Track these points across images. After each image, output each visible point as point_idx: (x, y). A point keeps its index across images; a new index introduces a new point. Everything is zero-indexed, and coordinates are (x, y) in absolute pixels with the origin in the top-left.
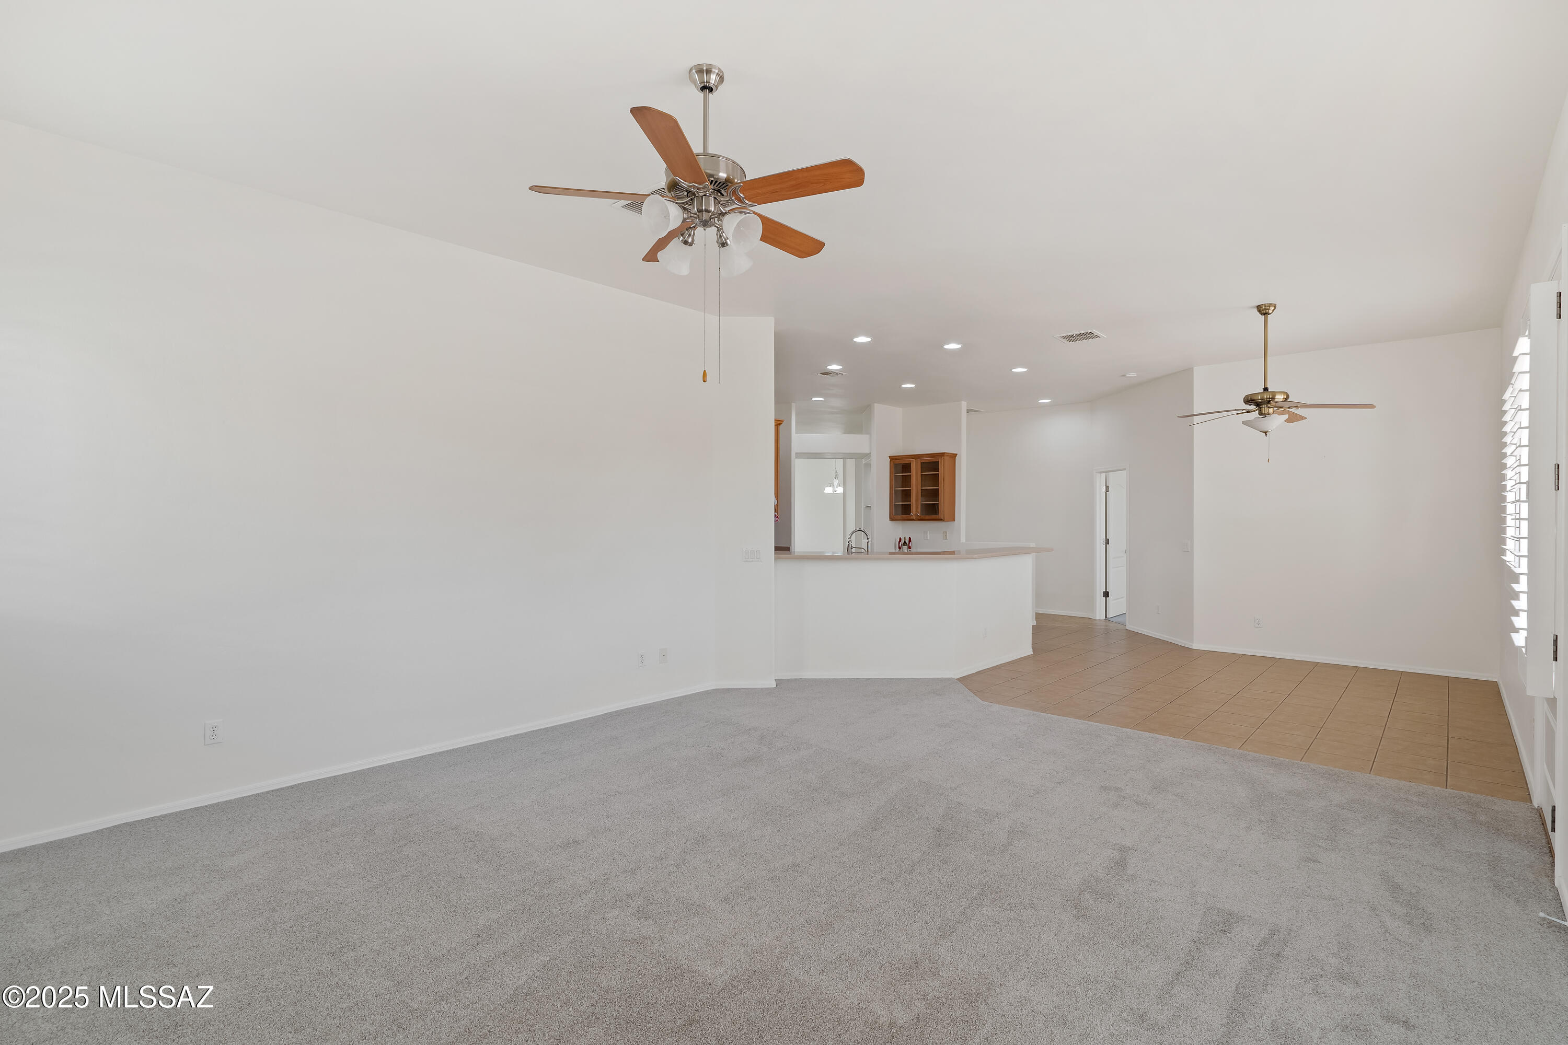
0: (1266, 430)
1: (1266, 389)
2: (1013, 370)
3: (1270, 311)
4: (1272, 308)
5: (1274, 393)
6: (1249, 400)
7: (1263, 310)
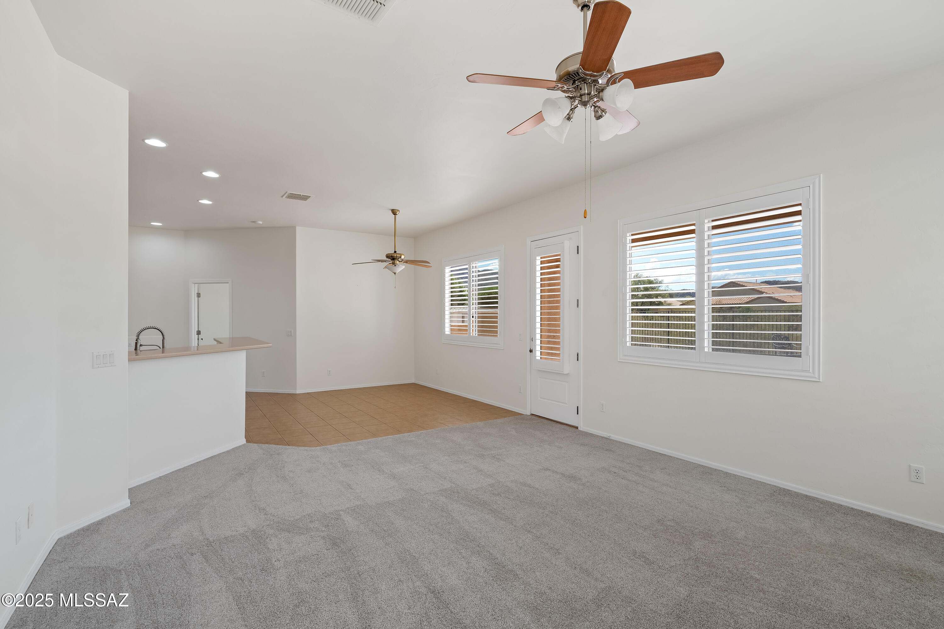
0: (395, 272)
1: (395, 252)
2: (200, 201)
3: (397, 214)
4: (398, 212)
5: (401, 255)
6: (388, 256)
7: (394, 212)
